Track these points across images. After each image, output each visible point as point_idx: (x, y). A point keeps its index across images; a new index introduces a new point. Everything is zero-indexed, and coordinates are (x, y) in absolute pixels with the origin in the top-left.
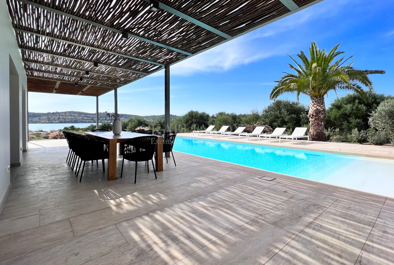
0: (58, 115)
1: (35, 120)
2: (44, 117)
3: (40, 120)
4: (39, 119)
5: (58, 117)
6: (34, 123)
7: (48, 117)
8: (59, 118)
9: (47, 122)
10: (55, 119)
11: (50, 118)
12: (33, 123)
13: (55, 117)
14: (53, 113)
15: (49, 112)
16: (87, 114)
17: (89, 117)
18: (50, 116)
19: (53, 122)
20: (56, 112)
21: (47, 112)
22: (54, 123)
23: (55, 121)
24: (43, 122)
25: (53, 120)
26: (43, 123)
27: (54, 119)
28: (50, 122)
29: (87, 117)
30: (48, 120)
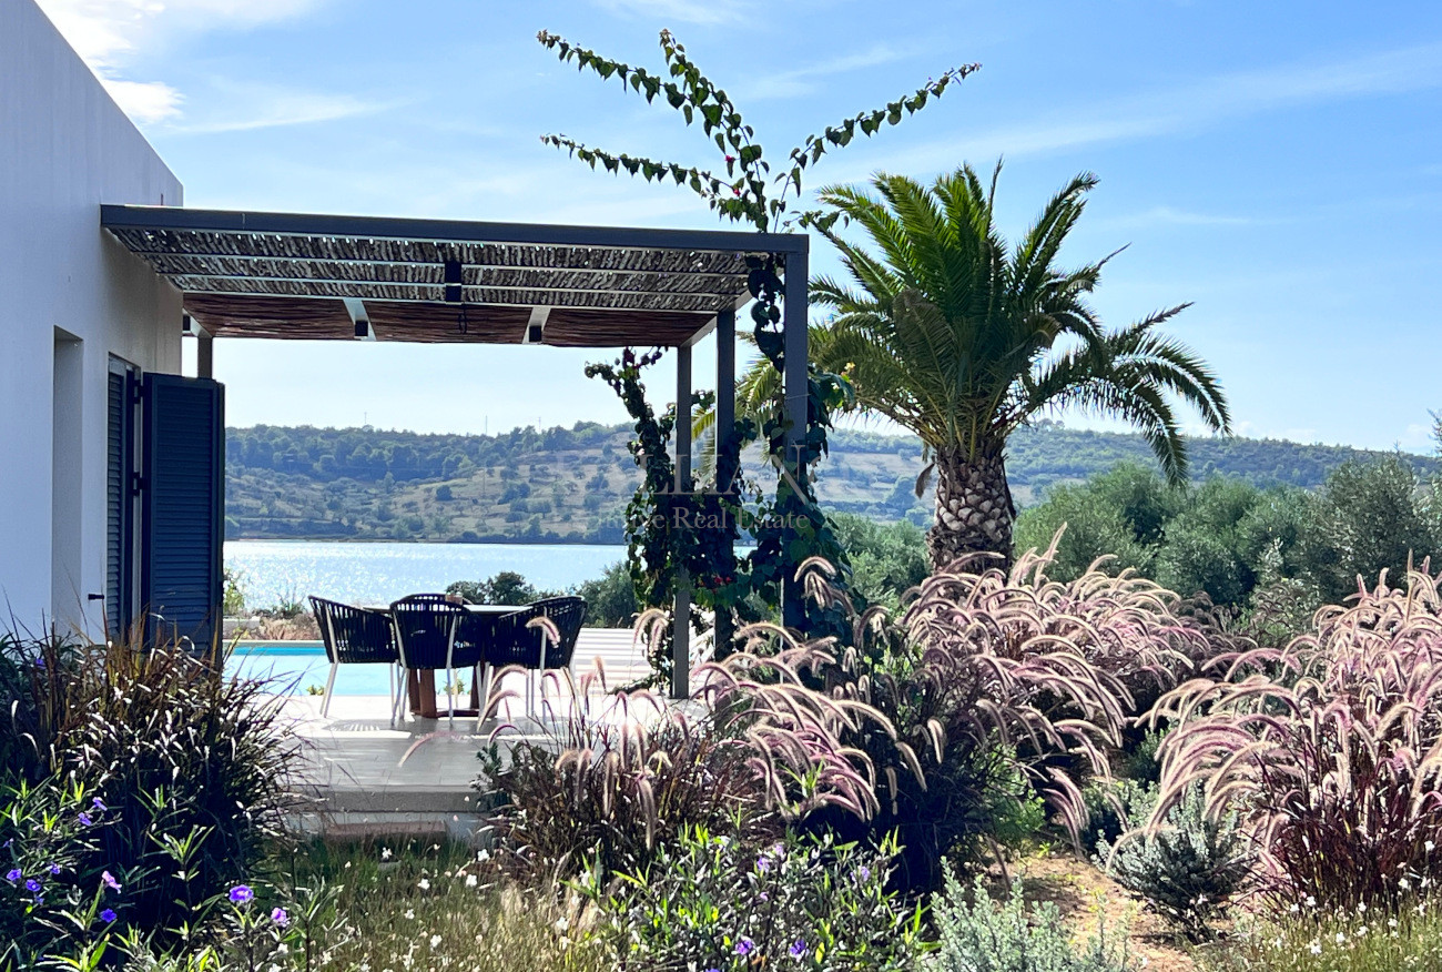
0: (591, 452)
1: (410, 506)
2: (481, 477)
3: (449, 510)
4: (444, 496)
5: (591, 472)
6: (401, 538)
7: (513, 476)
8: (598, 484)
9: (498, 526)
10: (568, 500)
11: (525, 492)
12: (389, 538)
13: (570, 477)
14: (557, 440)
15: (523, 427)
16: (851, 449)
17: (865, 481)
18: (524, 470)
19: (545, 529)
20: (580, 427)
21: (507, 431)
22: (553, 539)
23: (567, 519)
24: (469, 524)
25: (545, 509)
26: (468, 538)
27: (559, 505)
28: (526, 526)
29: (852, 474)
30: (506, 508)
